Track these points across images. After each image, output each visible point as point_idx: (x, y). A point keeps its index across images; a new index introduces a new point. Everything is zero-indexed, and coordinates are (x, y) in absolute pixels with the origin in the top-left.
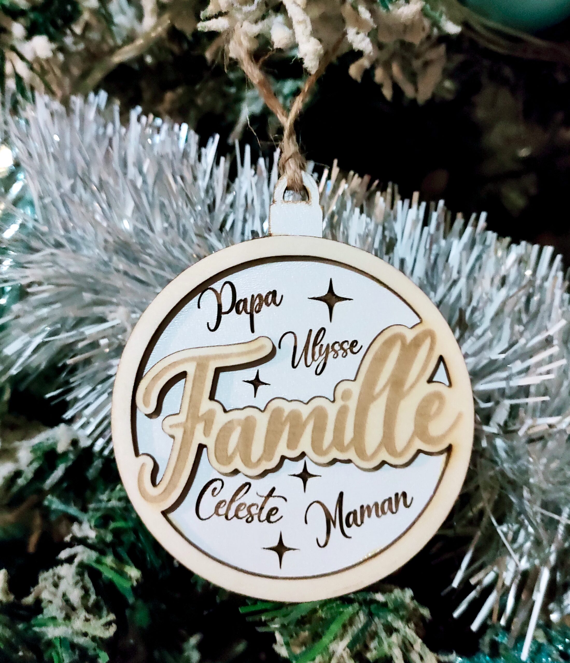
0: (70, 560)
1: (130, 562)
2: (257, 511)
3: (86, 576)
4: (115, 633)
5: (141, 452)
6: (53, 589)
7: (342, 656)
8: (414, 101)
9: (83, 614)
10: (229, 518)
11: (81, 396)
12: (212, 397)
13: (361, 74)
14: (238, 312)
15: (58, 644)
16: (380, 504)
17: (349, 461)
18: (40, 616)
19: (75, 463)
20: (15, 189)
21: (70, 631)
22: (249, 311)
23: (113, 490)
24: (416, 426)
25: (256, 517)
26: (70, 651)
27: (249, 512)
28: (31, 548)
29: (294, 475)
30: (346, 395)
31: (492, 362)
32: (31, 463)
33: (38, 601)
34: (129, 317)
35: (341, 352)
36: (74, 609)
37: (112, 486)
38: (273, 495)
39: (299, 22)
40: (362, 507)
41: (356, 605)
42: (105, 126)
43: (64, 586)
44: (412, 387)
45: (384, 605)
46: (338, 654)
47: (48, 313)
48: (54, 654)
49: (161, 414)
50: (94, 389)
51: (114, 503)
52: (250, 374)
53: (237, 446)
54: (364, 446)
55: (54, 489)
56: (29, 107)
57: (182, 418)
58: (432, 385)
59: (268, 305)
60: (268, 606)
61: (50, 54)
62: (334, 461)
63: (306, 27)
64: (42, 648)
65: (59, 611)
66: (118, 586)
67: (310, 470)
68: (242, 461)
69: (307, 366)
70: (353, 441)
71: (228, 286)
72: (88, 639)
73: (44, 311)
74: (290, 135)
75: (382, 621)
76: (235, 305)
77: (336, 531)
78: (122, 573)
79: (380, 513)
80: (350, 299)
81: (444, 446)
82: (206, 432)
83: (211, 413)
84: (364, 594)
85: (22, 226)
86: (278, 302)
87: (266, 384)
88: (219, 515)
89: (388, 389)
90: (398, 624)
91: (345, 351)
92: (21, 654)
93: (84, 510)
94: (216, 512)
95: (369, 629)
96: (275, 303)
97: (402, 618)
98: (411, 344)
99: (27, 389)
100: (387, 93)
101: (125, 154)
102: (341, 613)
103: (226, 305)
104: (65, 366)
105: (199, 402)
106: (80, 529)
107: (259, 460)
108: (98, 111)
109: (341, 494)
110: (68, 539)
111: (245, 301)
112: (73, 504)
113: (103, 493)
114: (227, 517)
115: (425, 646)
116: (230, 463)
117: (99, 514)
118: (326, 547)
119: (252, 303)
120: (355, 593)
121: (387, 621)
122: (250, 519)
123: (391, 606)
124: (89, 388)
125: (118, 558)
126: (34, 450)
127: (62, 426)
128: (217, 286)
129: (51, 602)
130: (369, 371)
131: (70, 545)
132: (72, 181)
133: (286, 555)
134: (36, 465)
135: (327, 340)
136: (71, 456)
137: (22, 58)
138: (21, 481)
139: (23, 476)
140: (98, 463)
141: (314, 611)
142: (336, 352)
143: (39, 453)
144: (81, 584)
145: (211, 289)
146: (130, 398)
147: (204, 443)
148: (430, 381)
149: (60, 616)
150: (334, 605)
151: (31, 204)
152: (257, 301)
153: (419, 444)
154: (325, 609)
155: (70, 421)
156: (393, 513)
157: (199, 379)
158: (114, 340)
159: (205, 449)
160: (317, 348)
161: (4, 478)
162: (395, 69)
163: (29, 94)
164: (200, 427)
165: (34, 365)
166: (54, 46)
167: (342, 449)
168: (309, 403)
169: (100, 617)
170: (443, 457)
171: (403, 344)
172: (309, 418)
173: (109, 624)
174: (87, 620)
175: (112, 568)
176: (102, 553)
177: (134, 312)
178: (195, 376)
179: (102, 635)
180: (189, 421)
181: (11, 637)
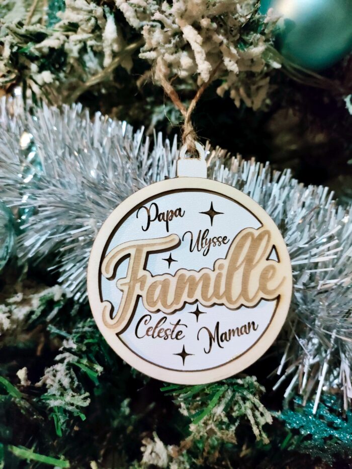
0: (62, 361)
1: (96, 362)
2: (171, 333)
3: (72, 370)
4: (90, 404)
5: (104, 299)
6: (53, 378)
7: (220, 415)
8: (251, 109)
9: (71, 393)
10: (154, 337)
11: (67, 269)
12: (145, 268)
13: (223, 92)
14: (160, 220)
15: (56, 410)
16: (240, 328)
17: (222, 304)
18: (46, 394)
19: (64, 306)
20: (31, 156)
21: (64, 402)
22: (165, 219)
23: (85, 321)
24: (260, 284)
25: (169, 337)
26: (64, 415)
27: (166, 333)
28: (39, 353)
29: (191, 313)
30: (221, 267)
31: (300, 249)
32: (39, 307)
33: (44, 384)
34: (96, 224)
35: (217, 243)
36: (65, 389)
37: (84, 320)
38: (180, 323)
39: (199, 52)
40: (230, 330)
41: (226, 386)
42: (81, 122)
43: (59, 376)
44: (258, 262)
45: (242, 386)
46: (217, 414)
47: (50, 223)
48: (54, 416)
49: (116, 278)
50: (74, 266)
51: (86, 329)
52: (166, 255)
53: (159, 296)
54: (231, 296)
55: (53, 321)
56: (39, 110)
57: (127, 280)
58: (268, 261)
59: (176, 216)
60: (176, 387)
61: (52, 81)
62: (214, 304)
63: (202, 55)
64: (47, 412)
65: (57, 391)
66: (90, 376)
67: (200, 310)
68: (162, 304)
69: (199, 251)
70: (225, 292)
71: (153, 205)
72: (74, 407)
73: (47, 222)
74: (188, 122)
75: (240, 394)
76: (158, 216)
77: (215, 344)
78: (92, 368)
79: (240, 334)
80: (222, 213)
81: (276, 295)
82: (142, 288)
83: (144, 277)
84: (231, 380)
85: (35, 176)
86: (182, 215)
87: (175, 261)
88: (148, 335)
89: (244, 263)
90: (250, 396)
91: (220, 242)
92: (35, 417)
93: (70, 333)
94: (147, 334)
95: (234, 399)
96: (180, 215)
97: (251, 393)
98: (257, 238)
99: (37, 265)
100: (237, 103)
101: (93, 136)
102: (218, 391)
103: (153, 217)
104: (59, 252)
105: (138, 270)
106: (68, 344)
107: (172, 304)
108: (77, 114)
109: (218, 323)
110: (61, 349)
111: (163, 214)
112: (63, 329)
113: (79, 323)
114: (153, 337)
115: (265, 408)
116: (155, 306)
117: (78, 335)
118: (209, 354)
119: (167, 215)
120: (226, 379)
121: (243, 394)
122: (166, 338)
123: (246, 386)
124: (72, 265)
125: (90, 360)
126: (41, 300)
127: (57, 286)
128: (148, 205)
129: (52, 385)
130: (233, 254)
131: (62, 352)
132: (63, 150)
133: (187, 358)
134: (42, 308)
135: (210, 236)
136: (62, 303)
137: (36, 83)
138: (34, 317)
139: (35, 314)
140: (76, 307)
141: (204, 390)
142: (215, 243)
143: (44, 301)
144: (69, 375)
145: (144, 207)
146: (98, 269)
147: (140, 294)
148: (268, 259)
149: (58, 394)
150: (214, 386)
151: (40, 164)
152: (170, 214)
153: (262, 295)
154: (209, 388)
155: (61, 284)
156: (247, 333)
157: (137, 257)
158: (87, 237)
159: (141, 298)
160: (204, 241)
161: (25, 315)
162: (242, 91)
163: (39, 104)
164: (138, 285)
165: (41, 252)
166: (54, 76)
167: (219, 297)
168: (200, 272)
169: (81, 395)
170: (275, 302)
171: (253, 238)
172: (200, 280)
173: (85, 398)
174: (73, 396)
175: (86, 366)
176: (81, 357)
177: (98, 222)
178: (135, 256)
179: (82, 405)
180: (132, 281)
181: (30, 407)
